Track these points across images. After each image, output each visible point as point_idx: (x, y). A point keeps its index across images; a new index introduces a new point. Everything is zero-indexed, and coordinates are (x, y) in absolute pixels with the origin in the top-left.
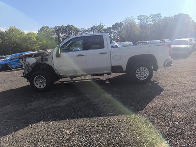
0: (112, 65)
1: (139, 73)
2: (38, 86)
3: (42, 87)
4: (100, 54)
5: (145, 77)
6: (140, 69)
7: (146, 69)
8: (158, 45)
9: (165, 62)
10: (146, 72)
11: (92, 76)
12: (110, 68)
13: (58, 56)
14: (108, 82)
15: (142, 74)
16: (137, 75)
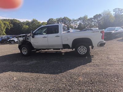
0: (63, 44)
1: (80, 50)
2: (24, 53)
3: (26, 54)
4: (56, 36)
5: (84, 53)
6: (80, 47)
7: (85, 47)
8: (93, 32)
10: (84, 50)
13: (33, 37)
14: (64, 54)
15: (82, 50)
16: (78, 51)
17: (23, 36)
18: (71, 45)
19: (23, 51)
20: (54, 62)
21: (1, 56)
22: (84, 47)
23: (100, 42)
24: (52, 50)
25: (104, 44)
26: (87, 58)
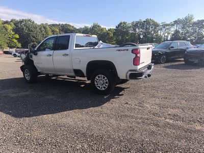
2: (27, 78)
3: (29, 79)
4: (64, 55)
5: (104, 87)
6: (99, 77)
7: (106, 78)
9: (127, 73)
10: (105, 82)
12: (73, 71)
16: (96, 83)
17: (26, 52)
19: (26, 75)
21: (1, 79)
23: (130, 71)
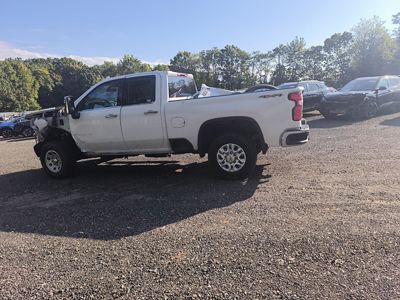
0: (170, 137)
1: (223, 157)
2: (51, 168)
3: (57, 170)
4: (146, 114)
5: (237, 166)
6: (225, 149)
7: (240, 149)
10: (238, 155)
11: (147, 156)
12: (167, 142)
13: (76, 116)
14: (180, 170)
15: (231, 158)
16: (219, 161)
17: (48, 114)
18: (194, 142)
19: (48, 162)
20: (134, 197)
22: (236, 148)
23: (288, 130)
24: (142, 158)
25: (304, 135)
26: (244, 183)
